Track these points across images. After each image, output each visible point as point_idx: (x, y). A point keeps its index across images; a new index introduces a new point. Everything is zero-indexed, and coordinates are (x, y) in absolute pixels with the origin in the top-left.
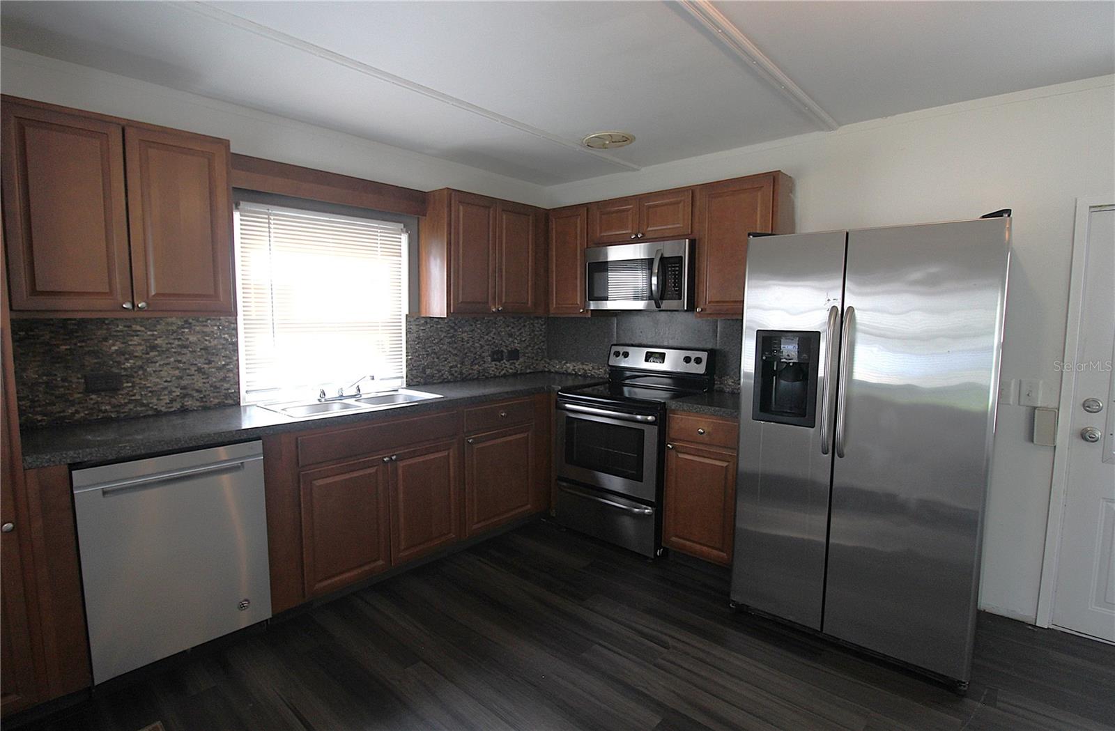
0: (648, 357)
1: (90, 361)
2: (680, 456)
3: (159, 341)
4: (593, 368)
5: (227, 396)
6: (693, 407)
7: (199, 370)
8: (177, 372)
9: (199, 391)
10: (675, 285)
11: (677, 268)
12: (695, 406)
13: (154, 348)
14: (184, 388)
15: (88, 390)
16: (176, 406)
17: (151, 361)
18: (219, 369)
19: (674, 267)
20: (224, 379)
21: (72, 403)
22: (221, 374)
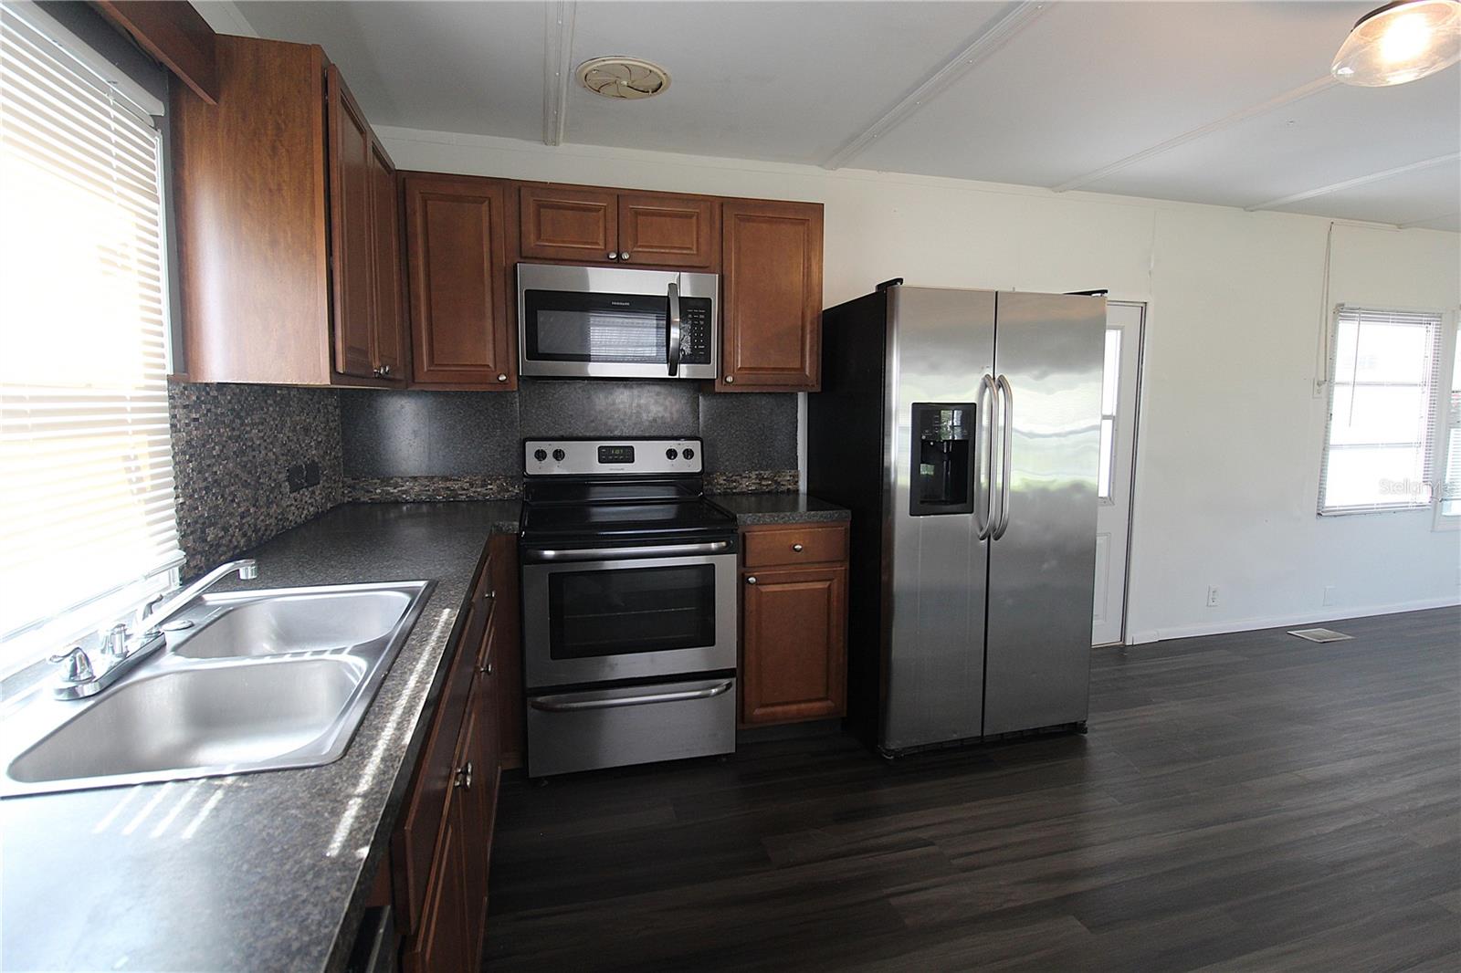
0: (605, 456)
2: (763, 590)
4: (472, 485)
6: (778, 516)
10: (699, 341)
11: (702, 316)
12: (782, 515)
19: (696, 314)
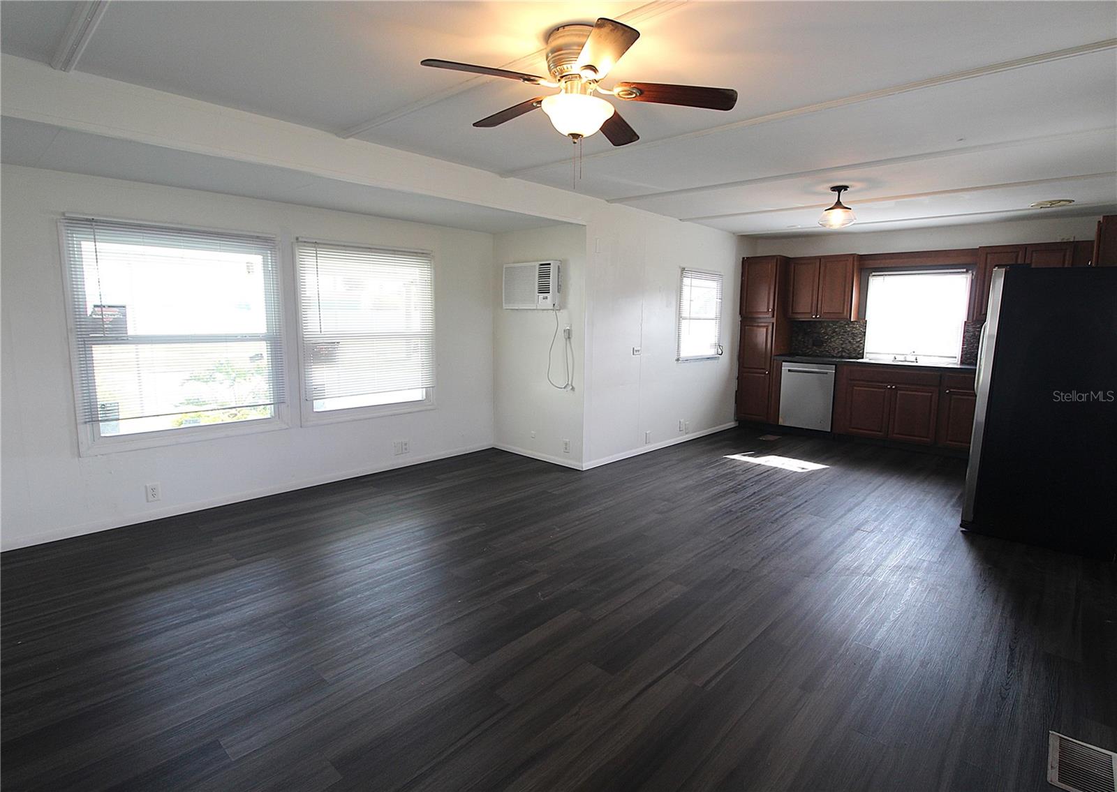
1: (816, 335)
3: (837, 330)
5: (859, 354)
7: (850, 342)
8: (841, 342)
9: (848, 350)
13: (834, 332)
14: (843, 348)
15: (814, 345)
16: (840, 355)
17: (833, 337)
18: (857, 342)
20: (858, 347)
21: (808, 349)
22: (857, 345)
